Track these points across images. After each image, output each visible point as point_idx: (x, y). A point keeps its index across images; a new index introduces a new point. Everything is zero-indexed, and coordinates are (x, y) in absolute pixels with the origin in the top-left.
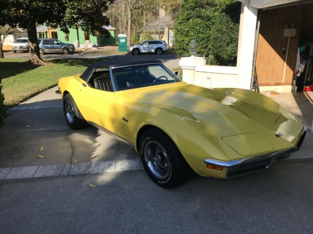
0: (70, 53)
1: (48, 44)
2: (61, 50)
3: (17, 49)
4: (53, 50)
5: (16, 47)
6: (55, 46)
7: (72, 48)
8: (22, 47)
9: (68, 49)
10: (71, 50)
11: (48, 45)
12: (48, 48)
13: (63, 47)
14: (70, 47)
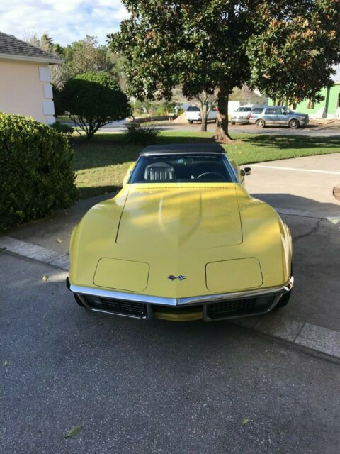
0: (299, 127)
1: (273, 113)
2: (288, 122)
3: (237, 120)
4: (276, 122)
5: (235, 118)
6: (280, 116)
7: (304, 120)
8: (242, 118)
9: (297, 122)
10: (301, 123)
11: (271, 115)
12: (271, 119)
13: (290, 119)
14: (302, 118)
